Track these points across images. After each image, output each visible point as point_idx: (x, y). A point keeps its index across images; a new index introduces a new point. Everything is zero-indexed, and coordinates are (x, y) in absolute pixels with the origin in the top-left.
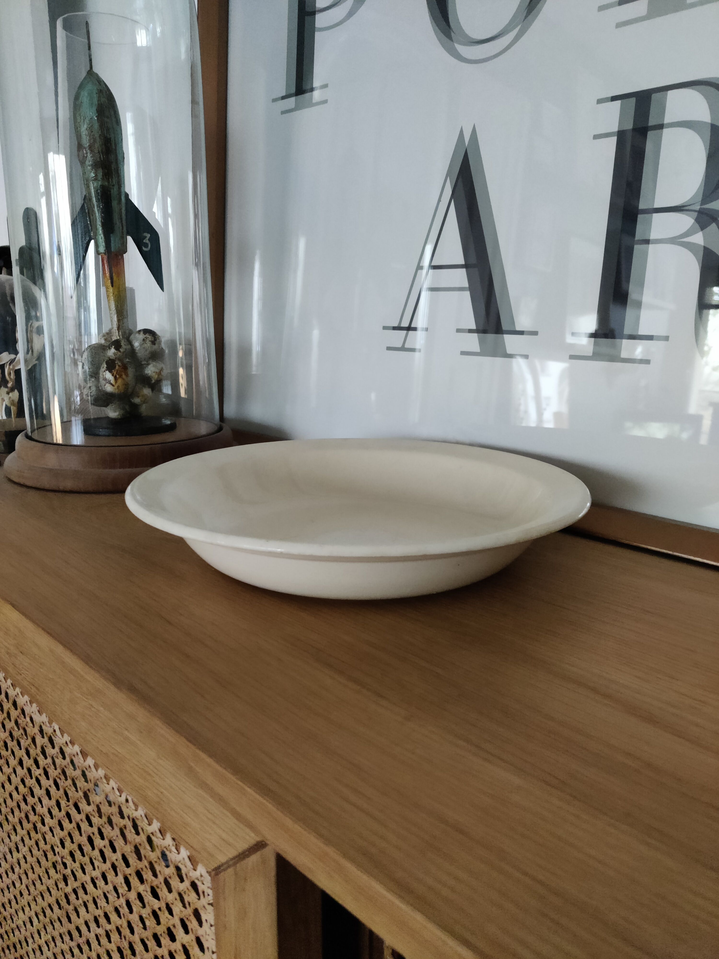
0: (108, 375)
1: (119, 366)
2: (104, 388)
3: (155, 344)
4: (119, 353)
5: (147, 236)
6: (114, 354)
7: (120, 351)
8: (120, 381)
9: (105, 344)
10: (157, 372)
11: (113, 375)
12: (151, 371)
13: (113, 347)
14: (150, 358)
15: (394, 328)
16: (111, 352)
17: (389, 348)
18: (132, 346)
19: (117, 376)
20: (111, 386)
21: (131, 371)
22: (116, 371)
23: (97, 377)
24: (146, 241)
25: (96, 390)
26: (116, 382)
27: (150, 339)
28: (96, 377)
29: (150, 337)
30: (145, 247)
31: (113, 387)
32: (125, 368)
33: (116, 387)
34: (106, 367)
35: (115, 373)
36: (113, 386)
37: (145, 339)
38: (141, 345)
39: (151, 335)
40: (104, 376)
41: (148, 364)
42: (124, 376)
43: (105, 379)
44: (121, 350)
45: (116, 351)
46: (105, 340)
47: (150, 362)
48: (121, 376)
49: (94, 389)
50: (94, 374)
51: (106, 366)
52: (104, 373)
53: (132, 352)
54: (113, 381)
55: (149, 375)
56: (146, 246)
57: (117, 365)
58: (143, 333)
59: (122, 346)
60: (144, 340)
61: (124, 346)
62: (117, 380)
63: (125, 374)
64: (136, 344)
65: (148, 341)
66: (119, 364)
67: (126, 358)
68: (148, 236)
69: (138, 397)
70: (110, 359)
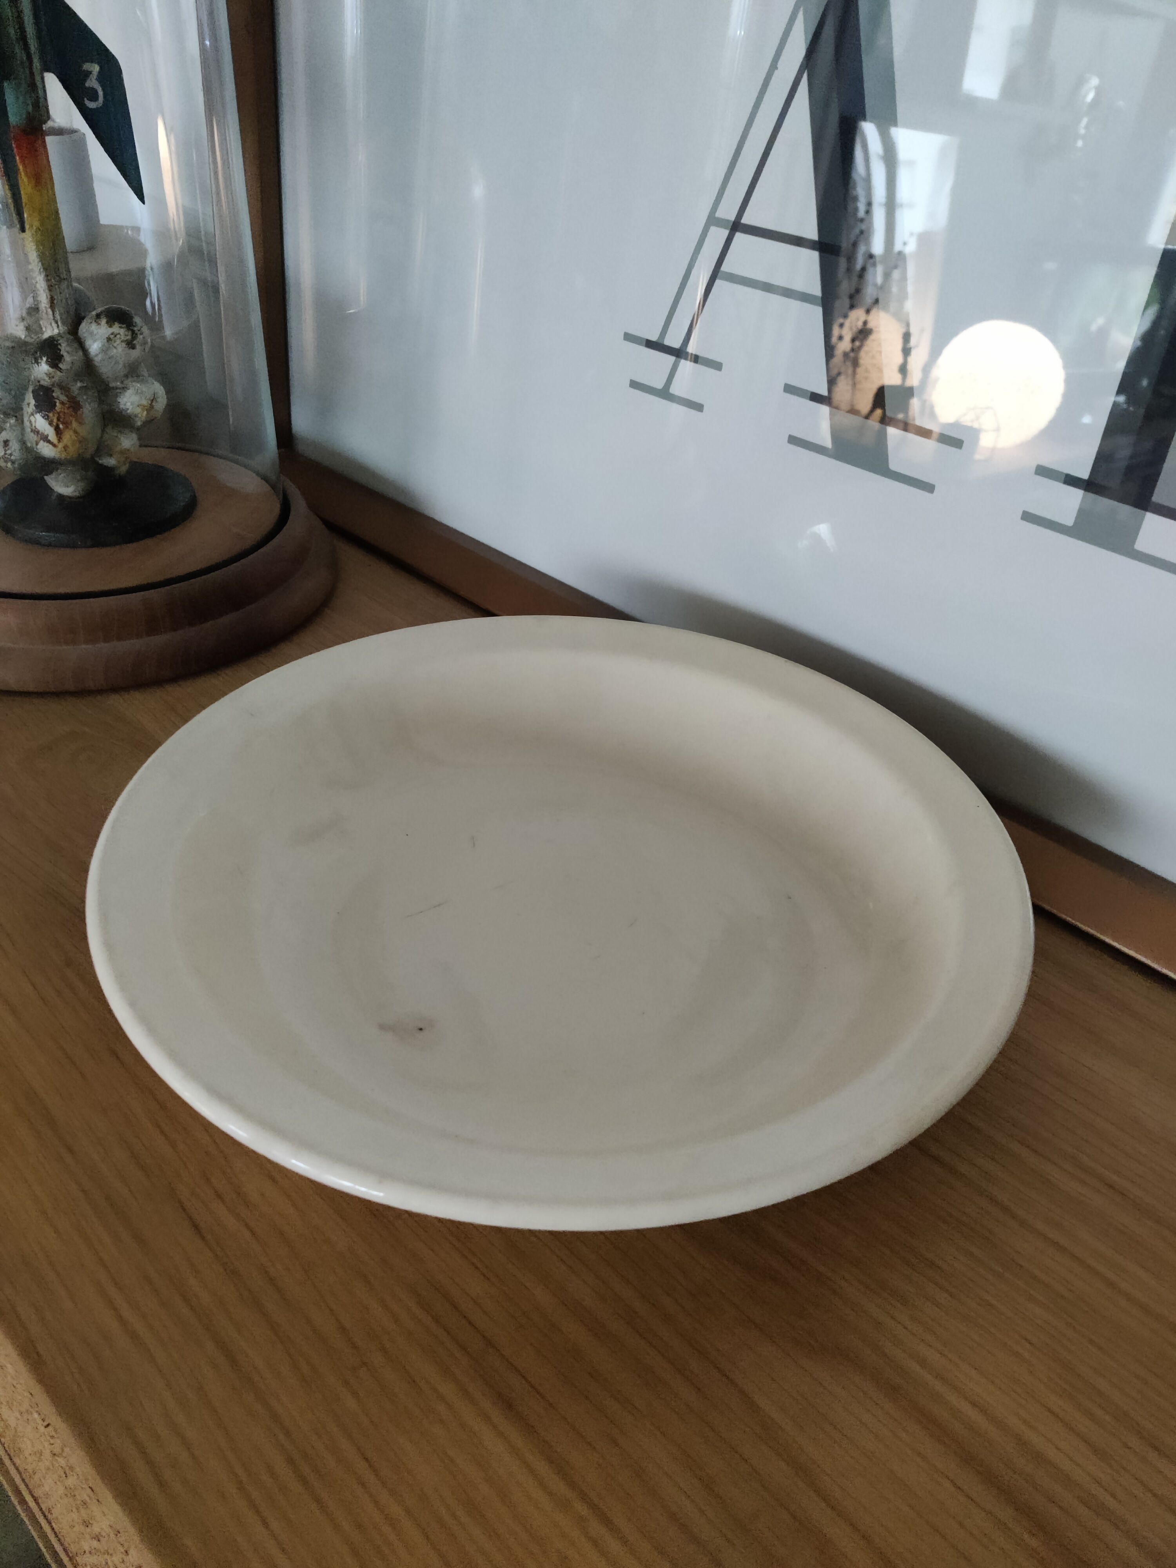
0: (40, 422)
1: (62, 403)
2: (37, 449)
3: (133, 347)
4: (58, 373)
5: (92, 69)
6: (48, 375)
7: (60, 370)
8: (68, 436)
9: (28, 340)
10: (144, 406)
11: (51, 424)
12: (132, 404)
13: (45, 359)
14: (126, 376)
15: (650, 344)
16: (42, 369)
17: (634, 385)
18: (85, 351)
19: (61, 426)
20: (51, 446)
21: (89, 409)
22: (56, 415)
23: (19, 416)
24: (93, 83)
25: (21, 449)
26: (60, 439)
27: (123, 338)
28: (16, 417)
29: (122, 331)
30: (91, 100)
31: (55, 449)
32: (75, 405)
33: (60, 446)
34: (35, 406)
35: (55, 420)
36: (54, 445)
37: (112, 336)
38: (104, 350)
39: (124, 326)
40: (34, 425)
41: (125, 389)
42: (75, 425)
43: (36, 432)
44: (61, 365)
45: (51, 370)
46: (28, 328)
47: (128, 382)
48: (67, 425)
49: (15, 446)
50: (13, 409)
51: (33, 402)
52: (32, 418)
53: (88, 368)
54: (52, 437)
55: (128, 411)
56: (94, 97)
57: (57, 401)
58: (107, 323)
59: (63, 356)
60: (109, 339)
61: (69, 356)
62: (61, 434)
63: (76, 420)
64: (94, 347)
65: (118, 342)
66: (63, 398)
67: (75, 381)
68: (95, 68)
69: (111, 455)
70: (42, 386)
